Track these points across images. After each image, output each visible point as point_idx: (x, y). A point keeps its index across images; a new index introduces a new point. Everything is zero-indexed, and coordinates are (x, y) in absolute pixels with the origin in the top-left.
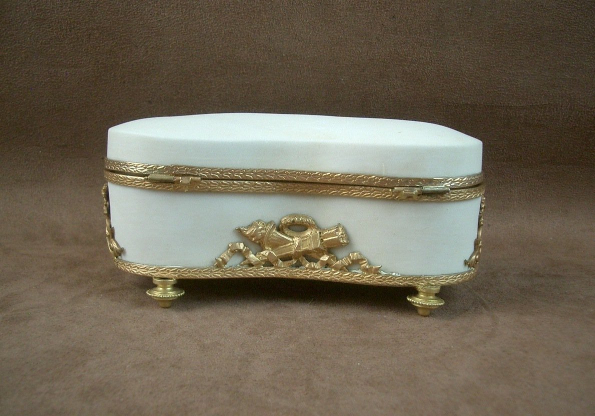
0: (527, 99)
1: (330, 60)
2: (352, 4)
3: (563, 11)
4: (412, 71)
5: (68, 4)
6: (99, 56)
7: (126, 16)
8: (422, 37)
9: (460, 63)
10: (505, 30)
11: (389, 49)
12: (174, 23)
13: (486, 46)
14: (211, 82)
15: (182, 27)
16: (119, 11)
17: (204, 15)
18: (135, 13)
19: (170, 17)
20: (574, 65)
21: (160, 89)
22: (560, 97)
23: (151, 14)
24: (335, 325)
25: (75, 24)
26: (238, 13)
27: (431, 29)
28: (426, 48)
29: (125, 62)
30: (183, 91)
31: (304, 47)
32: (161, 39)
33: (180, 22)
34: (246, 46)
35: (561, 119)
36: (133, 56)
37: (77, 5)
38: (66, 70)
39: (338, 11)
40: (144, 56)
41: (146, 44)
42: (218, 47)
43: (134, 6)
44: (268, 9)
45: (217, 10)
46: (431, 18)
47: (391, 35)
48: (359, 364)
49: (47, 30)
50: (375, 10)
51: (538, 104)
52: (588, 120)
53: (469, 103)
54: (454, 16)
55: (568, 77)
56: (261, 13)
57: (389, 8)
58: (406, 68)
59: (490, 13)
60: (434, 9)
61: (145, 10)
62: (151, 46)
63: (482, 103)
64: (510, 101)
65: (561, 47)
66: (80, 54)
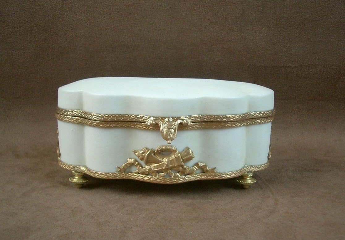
0: (297, 62)
1: (178, 42)
2: (189, 8)
3: (317, 9)
4: (227, 47)
5: (18, 12)
6: (38, 43)
7: (53, 18)
8: (233, 26)
9: (257, 41)
10: (283, 21)
11: (213, 34)
12: (82, 22)
13: (271, 30)
14: (106, 57)
15: (87, 24)
16: (49, 15)
17: (100, 17)
18: (59, 16)
19: (80, 18)
20: (325, 41)
21: (76, 62)
22: (318, 60)
23: (68, 17)
24: (179, 207)
25: (23, 24)
26: (121, 15)
27: (238, 21)
28: (235, 33)
29: (54, 46)
30: (90, 63)
31: (162, 34)
32: (75, 31)
33: (86, 21)
34: (126, 35)
35: (319, 73)
36: (58, 42)
37: (24, 12)
38: (18, 51)
39: (181, 12)
40: (65, 42)
41: (66, 35)
42: (110, 36)
43: (58, 12)
44: (139, 12)
45: (108, 13)
46: (238, 15)
47: (214, 25)
48: (191, 233)
49: (6, 27)
50: (204, 11)
51: (305, 64)
52: (335, 74)
53: (263, 65)
54: (251, 13)
55: (322, 48)
56: (135, 15)
57: (212, 9)
58: (224, 45)
59: (273, 11)
60: (239, 9)
61: (65, 14)
62: (69, 36)
63: (271, 65)
64: (287, 63)
65: (317, 30)
66: (26, 42)
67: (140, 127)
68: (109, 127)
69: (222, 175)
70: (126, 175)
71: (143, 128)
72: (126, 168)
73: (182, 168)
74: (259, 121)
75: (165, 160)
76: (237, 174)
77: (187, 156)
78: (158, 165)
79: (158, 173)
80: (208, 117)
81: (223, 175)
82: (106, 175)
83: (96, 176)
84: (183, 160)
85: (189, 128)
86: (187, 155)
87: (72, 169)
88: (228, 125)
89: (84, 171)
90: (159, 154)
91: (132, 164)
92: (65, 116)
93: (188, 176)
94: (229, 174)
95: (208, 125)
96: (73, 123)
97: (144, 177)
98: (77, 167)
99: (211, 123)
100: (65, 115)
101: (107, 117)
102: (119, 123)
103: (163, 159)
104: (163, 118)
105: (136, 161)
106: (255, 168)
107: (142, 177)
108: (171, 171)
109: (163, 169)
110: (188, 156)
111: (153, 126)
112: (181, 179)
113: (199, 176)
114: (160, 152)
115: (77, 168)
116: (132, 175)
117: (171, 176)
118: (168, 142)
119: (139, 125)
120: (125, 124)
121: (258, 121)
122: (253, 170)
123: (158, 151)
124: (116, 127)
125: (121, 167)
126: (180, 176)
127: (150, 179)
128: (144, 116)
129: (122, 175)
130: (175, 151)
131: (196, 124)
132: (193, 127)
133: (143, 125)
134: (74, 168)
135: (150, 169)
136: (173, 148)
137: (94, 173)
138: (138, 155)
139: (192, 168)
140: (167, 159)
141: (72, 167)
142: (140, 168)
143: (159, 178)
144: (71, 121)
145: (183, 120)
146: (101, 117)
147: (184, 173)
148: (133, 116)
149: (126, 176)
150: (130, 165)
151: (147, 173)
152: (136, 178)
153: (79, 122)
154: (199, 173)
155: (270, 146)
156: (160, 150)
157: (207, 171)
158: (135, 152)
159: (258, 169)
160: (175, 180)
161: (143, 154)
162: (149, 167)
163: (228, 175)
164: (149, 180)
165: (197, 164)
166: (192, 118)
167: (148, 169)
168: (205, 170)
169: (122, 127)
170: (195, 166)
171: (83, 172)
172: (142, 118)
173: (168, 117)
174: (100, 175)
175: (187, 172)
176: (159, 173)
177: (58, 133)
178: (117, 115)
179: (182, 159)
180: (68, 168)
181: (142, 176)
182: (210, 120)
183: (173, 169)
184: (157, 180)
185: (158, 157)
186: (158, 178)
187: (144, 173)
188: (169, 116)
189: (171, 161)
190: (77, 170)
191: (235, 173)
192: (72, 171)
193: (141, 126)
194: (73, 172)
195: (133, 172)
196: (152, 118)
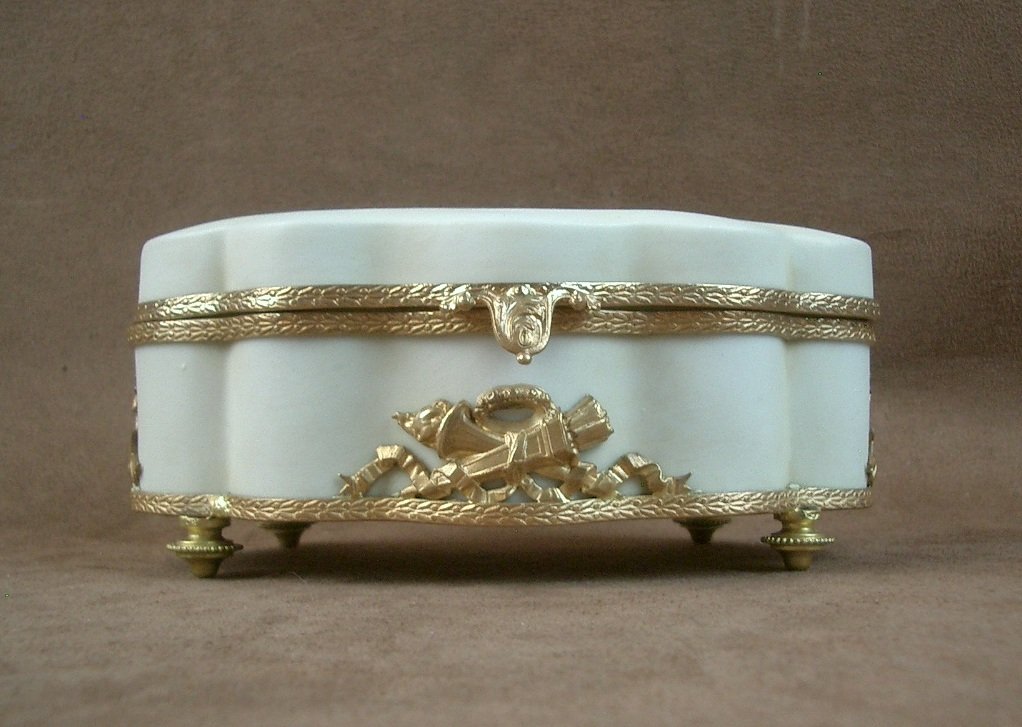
67: (422, 328)
68: (313, 334)
69: (712, 501)
70: (370, 506)
71: (430, 327)
72: (371, 478)
73: (572, 468)
74: (828, 329)
75: (511, 439)
76: (767, 503)
77: (587, 422)
78: (485, 457)
79: (487, 490)
80: (654, 291)
81: (718, 499)
82: (299, 508)
83: (264, 516)
84: (575, 436)
85: (591, 326)
86: (586, 420)
87: (179, 510)
88: (723, 322)
89: (222, 509)
90: (490, 417)
91: (393, 466)
92: (162, 323)
93: (593, 500)
94: (739, 500)
95: (657, 320)
96: (190, 342)
97: (435, 505)
98: (199, 497)
99: (666, 316)
100: (162, 319)
101: (306, 296)
102: (348, 318)
103: (502, 434)
104: (501, 287)
105: (406, 451)
106: (828, 496)
107: (427, 510)
108: (531, 481)
109: (505, 471)
110: (592, 424)
111: (468, 319)
112: (568, 508)
113: (632, 506)
114: (494, 409)
115: (197, 502)
116: (393, 506)
117: (534, 496)
118: (521, 357)
119: (417, 321)
120: (369, 319)
121: (826, 329)
122: (821, 503)
123: (484, 403)
124: (335, 333)
125: (353, 478)
126: (565, 500)
127: (458, 511)
128: (434, 287)
129: (355, 506)
130: (544, 404)
131: (615, 316)
132: (606, 326)
133: (430, 317)
134: (187, 503)
135: (458, 474)
136: (540, 393)
137: (257, 507)
138: (412, 426)
139: (607, 473)
140: (516, 435)
141: (180, 501)
142: (422, 473)
143: (491, 506)
144: (180, 336)
145: (571, 291)
146: (286, 296)
147: (577, 488)
148: (398, 288)
149: (372, 511)
150: (386, 469)
151: (448, 492)
152: (409, 515)
153: (210, 334)
154: (631, 496)
155: (872, 437)
156: (491, 402)
157: (660, 487)
158: (404, 420)
159: (839, 501)
160: (549, 514)
161: (433, 420)
162: (454, 467)
163: (733, 501)
164: (453, 515)
165: (624, 461)
166: (600, 290)
167: (449, 474)
168: (652, 484)
169: (356, 333)
170: (619, 469)
171: (218, 515)
172: (428, 293)
173: (520, 285)
174: (277, 508)
175: (588, 487)
176: (490, 489)
177: (135, 411)
178: (341, 287)
179: (570, 431)
180: (164, 509)
181: (429, 503)
182: (661, 300)
183: (539, 471)
184: (481, 512)
185: (484, 428)
186: (485, 507)
187: (435, 493)
188: (521, 281)
189: (531, 439)
190: (196, 510)
191: (759, 498)
192: (180, 514)
193: (425, 322)
194: (183, 517)
195: (397, 494)
196: (462, 289)
